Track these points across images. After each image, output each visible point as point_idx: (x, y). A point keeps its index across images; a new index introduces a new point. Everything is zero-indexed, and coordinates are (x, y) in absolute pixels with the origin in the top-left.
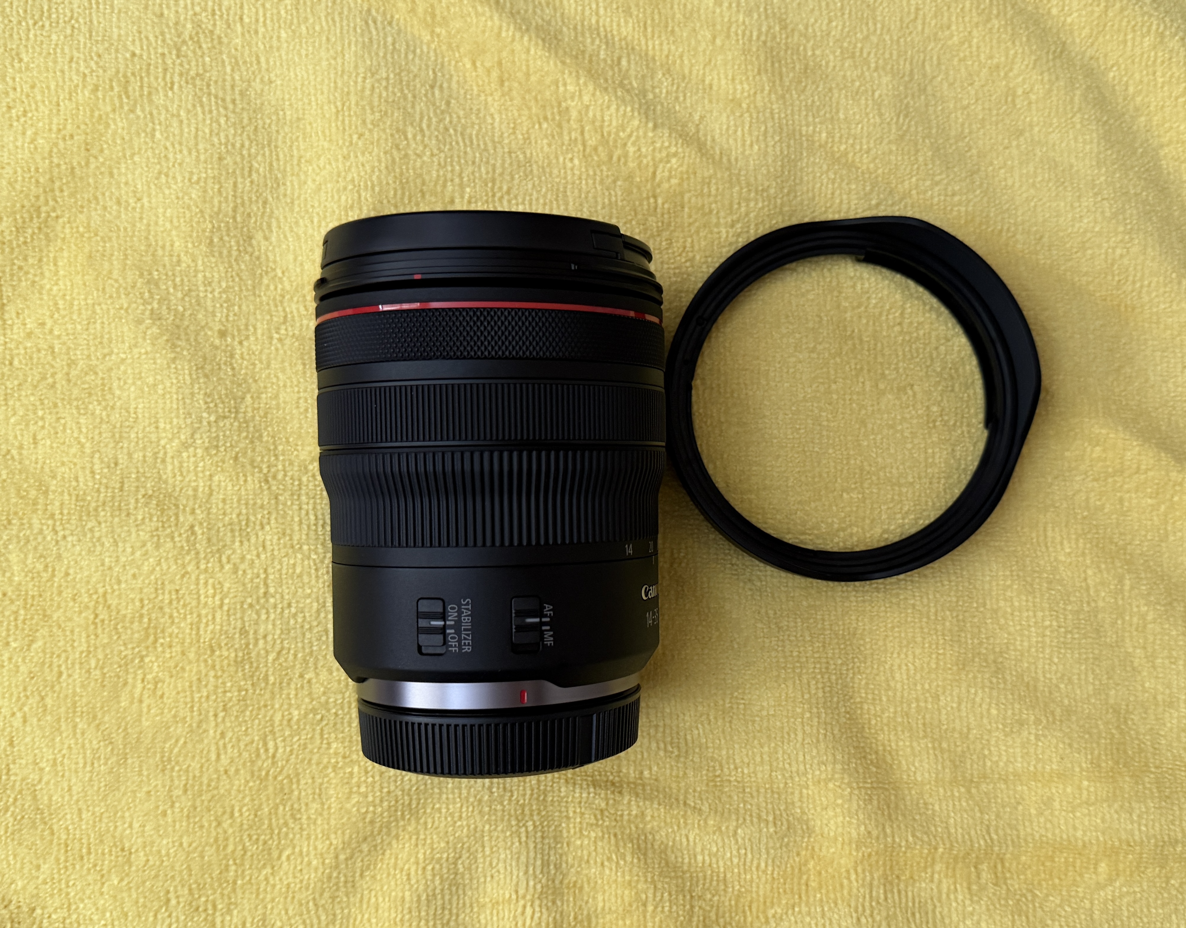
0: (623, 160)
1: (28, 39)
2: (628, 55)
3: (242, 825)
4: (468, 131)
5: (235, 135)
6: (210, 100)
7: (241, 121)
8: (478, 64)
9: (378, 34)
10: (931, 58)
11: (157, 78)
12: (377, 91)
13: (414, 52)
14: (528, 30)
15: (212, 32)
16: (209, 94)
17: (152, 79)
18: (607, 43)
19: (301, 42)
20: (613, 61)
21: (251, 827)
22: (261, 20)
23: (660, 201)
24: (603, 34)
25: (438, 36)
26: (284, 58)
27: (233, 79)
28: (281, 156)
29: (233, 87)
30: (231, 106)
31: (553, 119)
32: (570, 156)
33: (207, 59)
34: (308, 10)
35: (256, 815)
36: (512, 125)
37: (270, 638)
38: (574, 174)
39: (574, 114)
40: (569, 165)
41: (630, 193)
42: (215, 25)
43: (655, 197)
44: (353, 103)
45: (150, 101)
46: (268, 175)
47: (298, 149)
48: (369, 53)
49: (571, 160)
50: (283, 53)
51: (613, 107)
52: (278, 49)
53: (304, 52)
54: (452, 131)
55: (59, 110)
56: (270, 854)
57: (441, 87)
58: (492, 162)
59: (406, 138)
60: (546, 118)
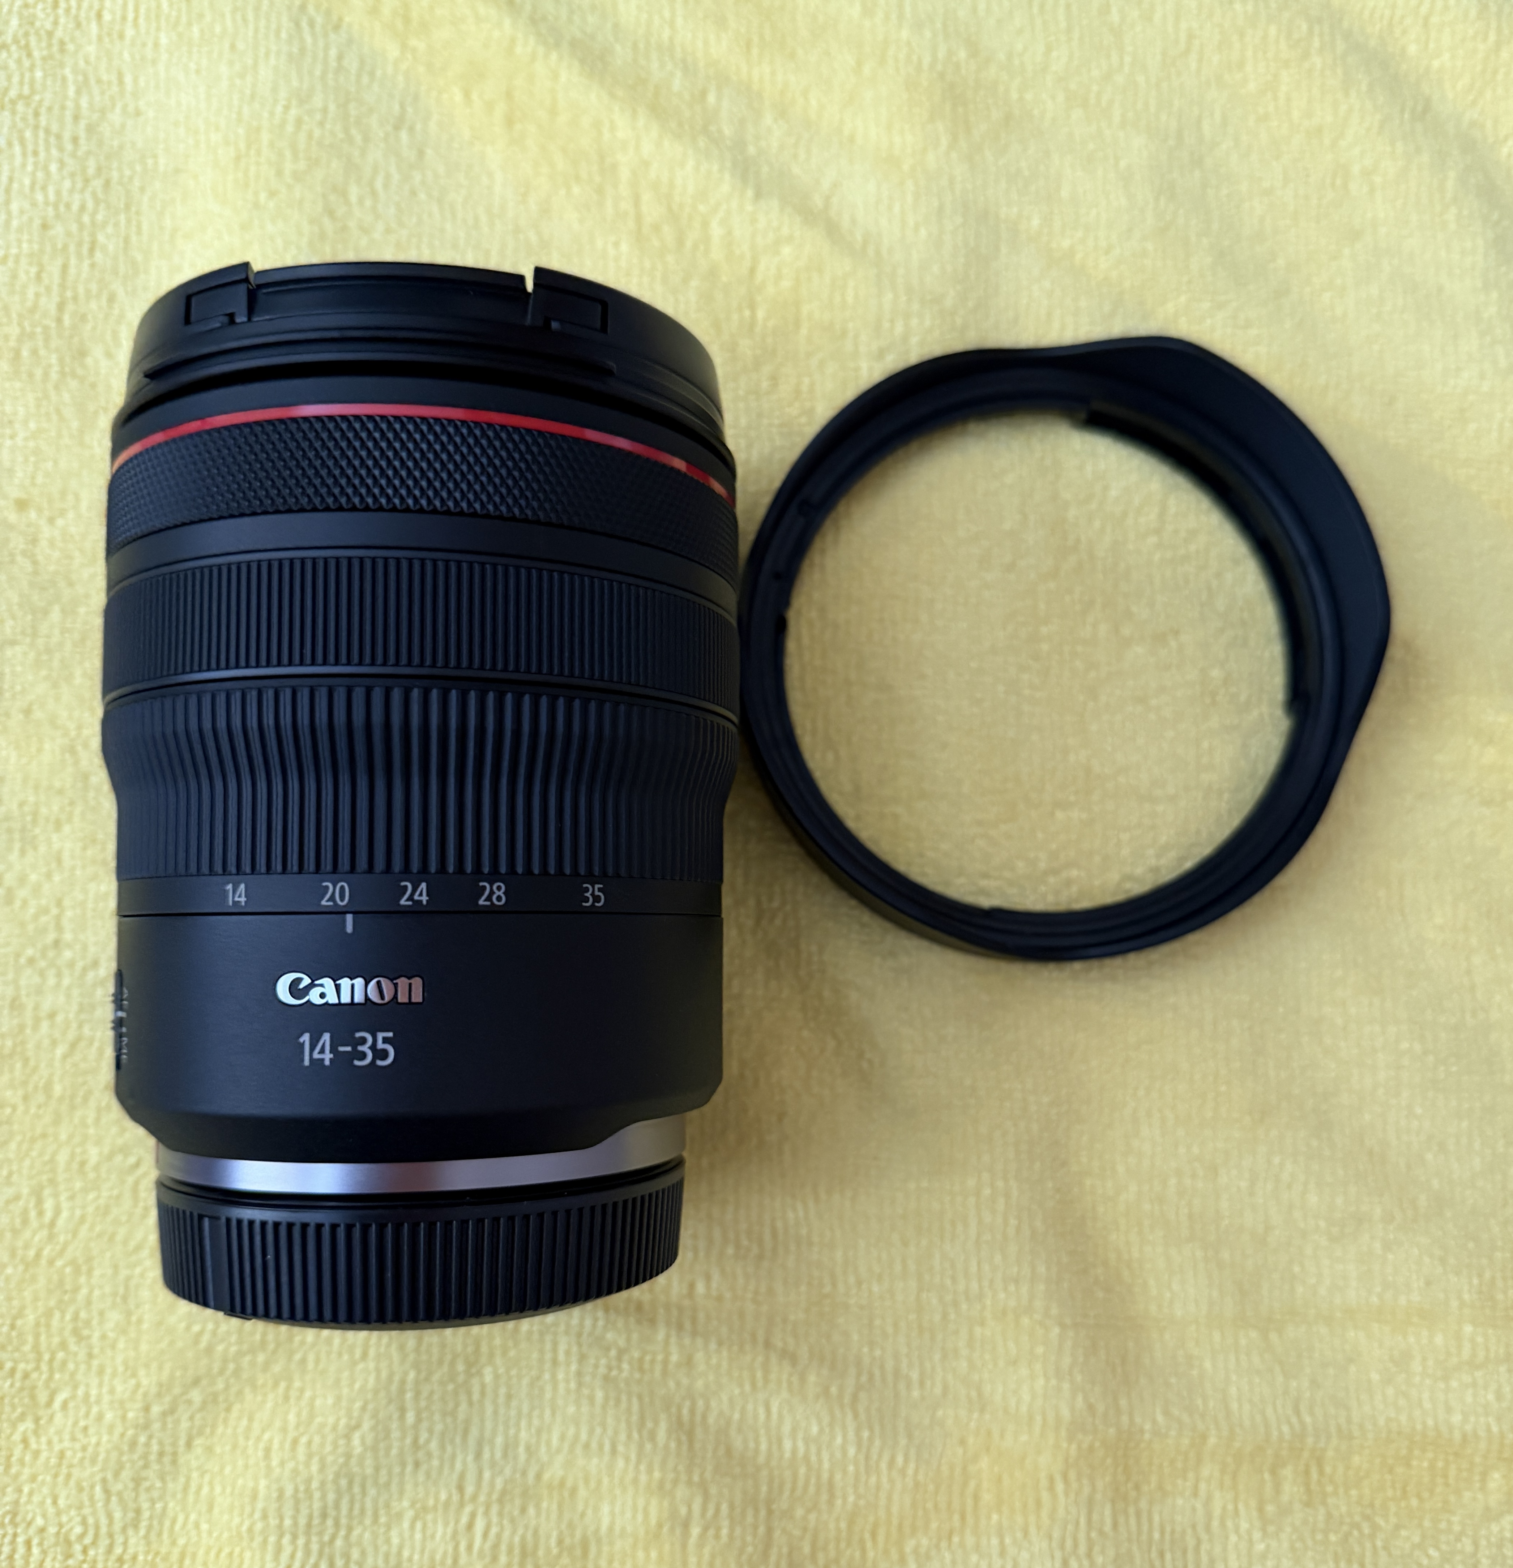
5: (72, 191)
8: (475, 96)
13: (372, 74)
15: (50, 34)
28: (145, 227)
37: (59, 1018)
39: (624, 174)
51: (691, 163)
53: (192, 66)
59: (347, 202)
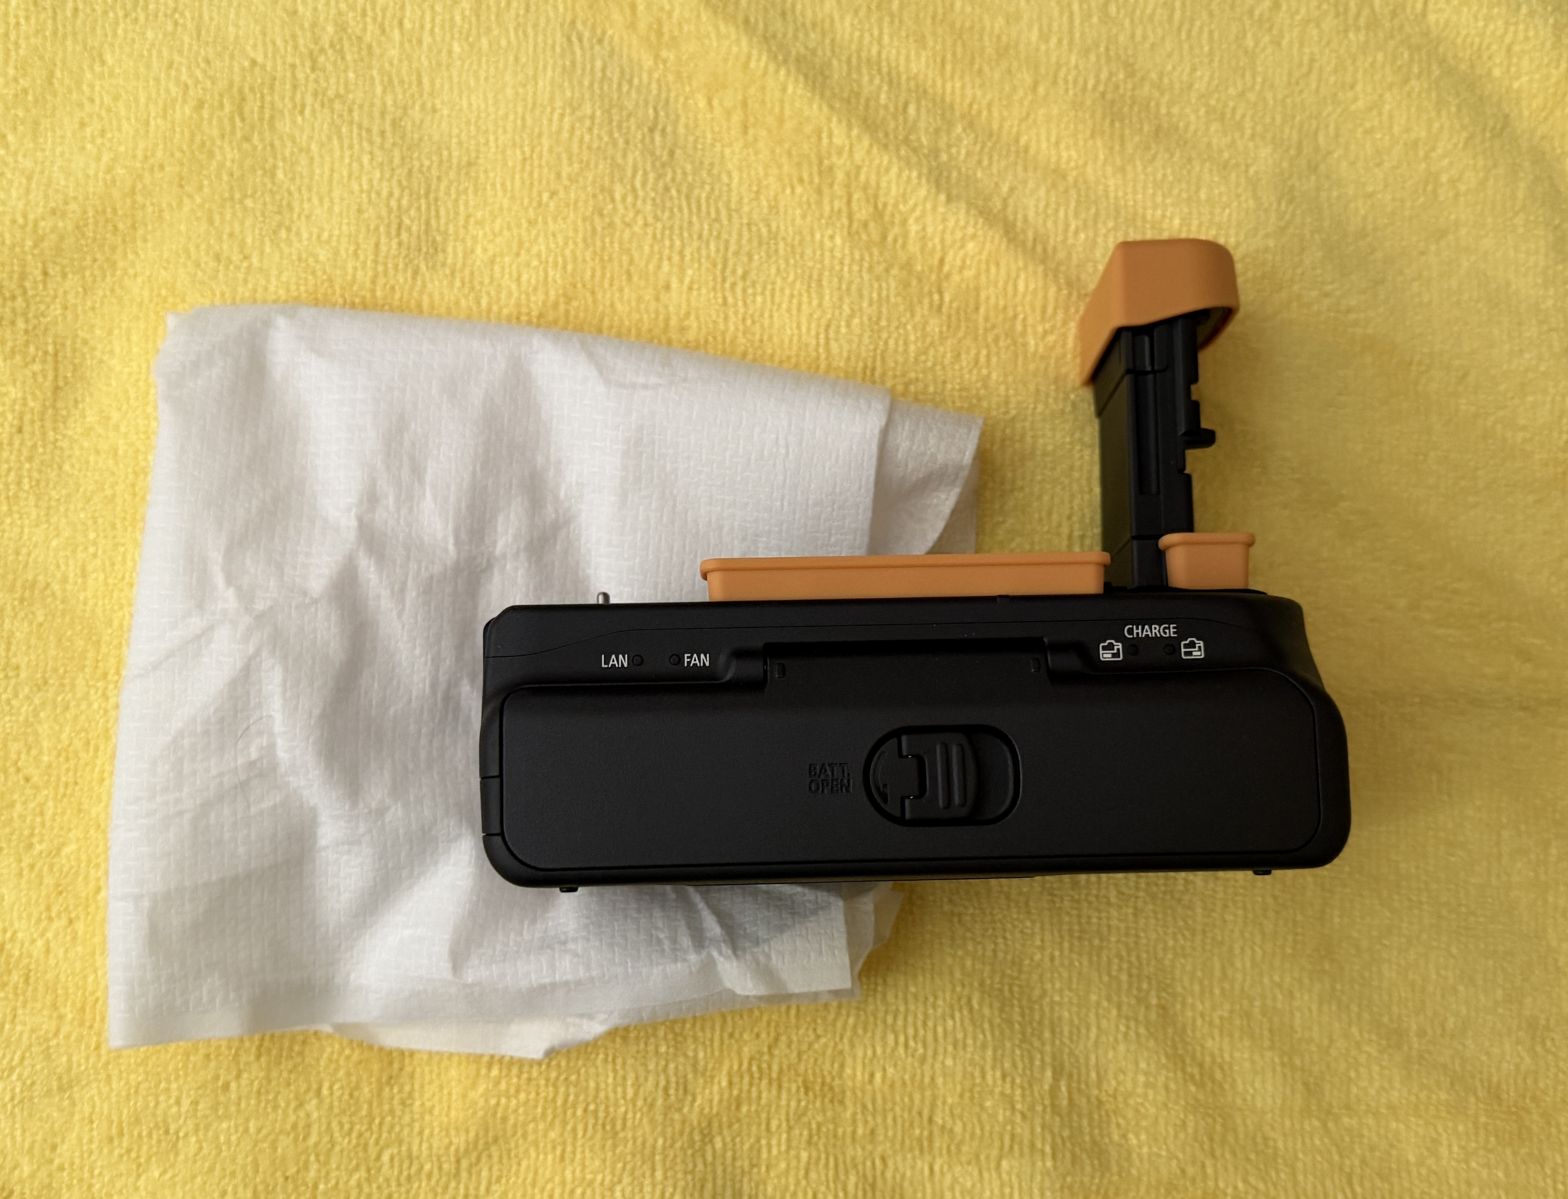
0: (900, 241)
1: (115, 35)
2: (918, 101)
3: (331, 1107)
4: (696, 192)
6: (351, 131)
7: (391, 162)
9: (583, 56)
10: (1327, 126)
11: (283, 98)
12: (578, 133)
14: (785, 61)
16: (351, 123)
17: (276, 98)
18: (890, 83)
19: (480, 61)
20: (896, 108)
21: (343, 1112)
22: (428, 26)
23: (947, 298)
24: (885, 70)
25: (665, 61)
26: (456, 80)
27: (384, 104)
29: (383, 114)
30: (378, 140)
31: (811, 182)
32: (830, 232)
33: (351, 75)
34: (493, 18)
35: (351, 1095)
36: (755, 188)
38: (833, 257)
40: (828, 244)
41: (907, 285)
42: (365, 29)
43: (941, 293)
44: (545, 149)
45: (272, 127)
46: (423, 237)
47: (467, 203)
48: (571, 82)
49: (832, 238)
50: (455, 74)
52: (448, 67)
54: (674, 192)
55: (147, 131)
56: (365, 1149)
57: (663, 131)
58: (725, 236)
60: (801, 180)
